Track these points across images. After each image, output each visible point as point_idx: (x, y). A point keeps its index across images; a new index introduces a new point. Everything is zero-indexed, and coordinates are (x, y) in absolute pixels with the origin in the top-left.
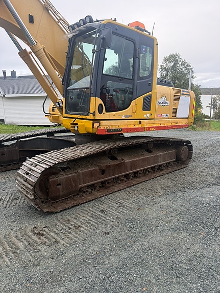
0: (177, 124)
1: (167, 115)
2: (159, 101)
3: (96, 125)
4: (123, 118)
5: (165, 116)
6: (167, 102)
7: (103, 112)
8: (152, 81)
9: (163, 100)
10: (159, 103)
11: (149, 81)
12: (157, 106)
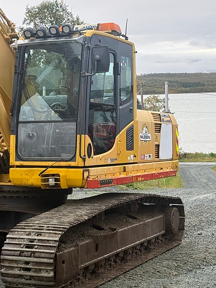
0: (162, 171)
1: (150, 156)
2: (141, 134)
3: (86, 174)
4: (109, 162)
5: (148, 158)
6: (149, 135)
7: (92, 156)
8: (132, 105)
9: (144, 132)
10: (142, 137)
11: (130, 106)
12: (140, 143)
